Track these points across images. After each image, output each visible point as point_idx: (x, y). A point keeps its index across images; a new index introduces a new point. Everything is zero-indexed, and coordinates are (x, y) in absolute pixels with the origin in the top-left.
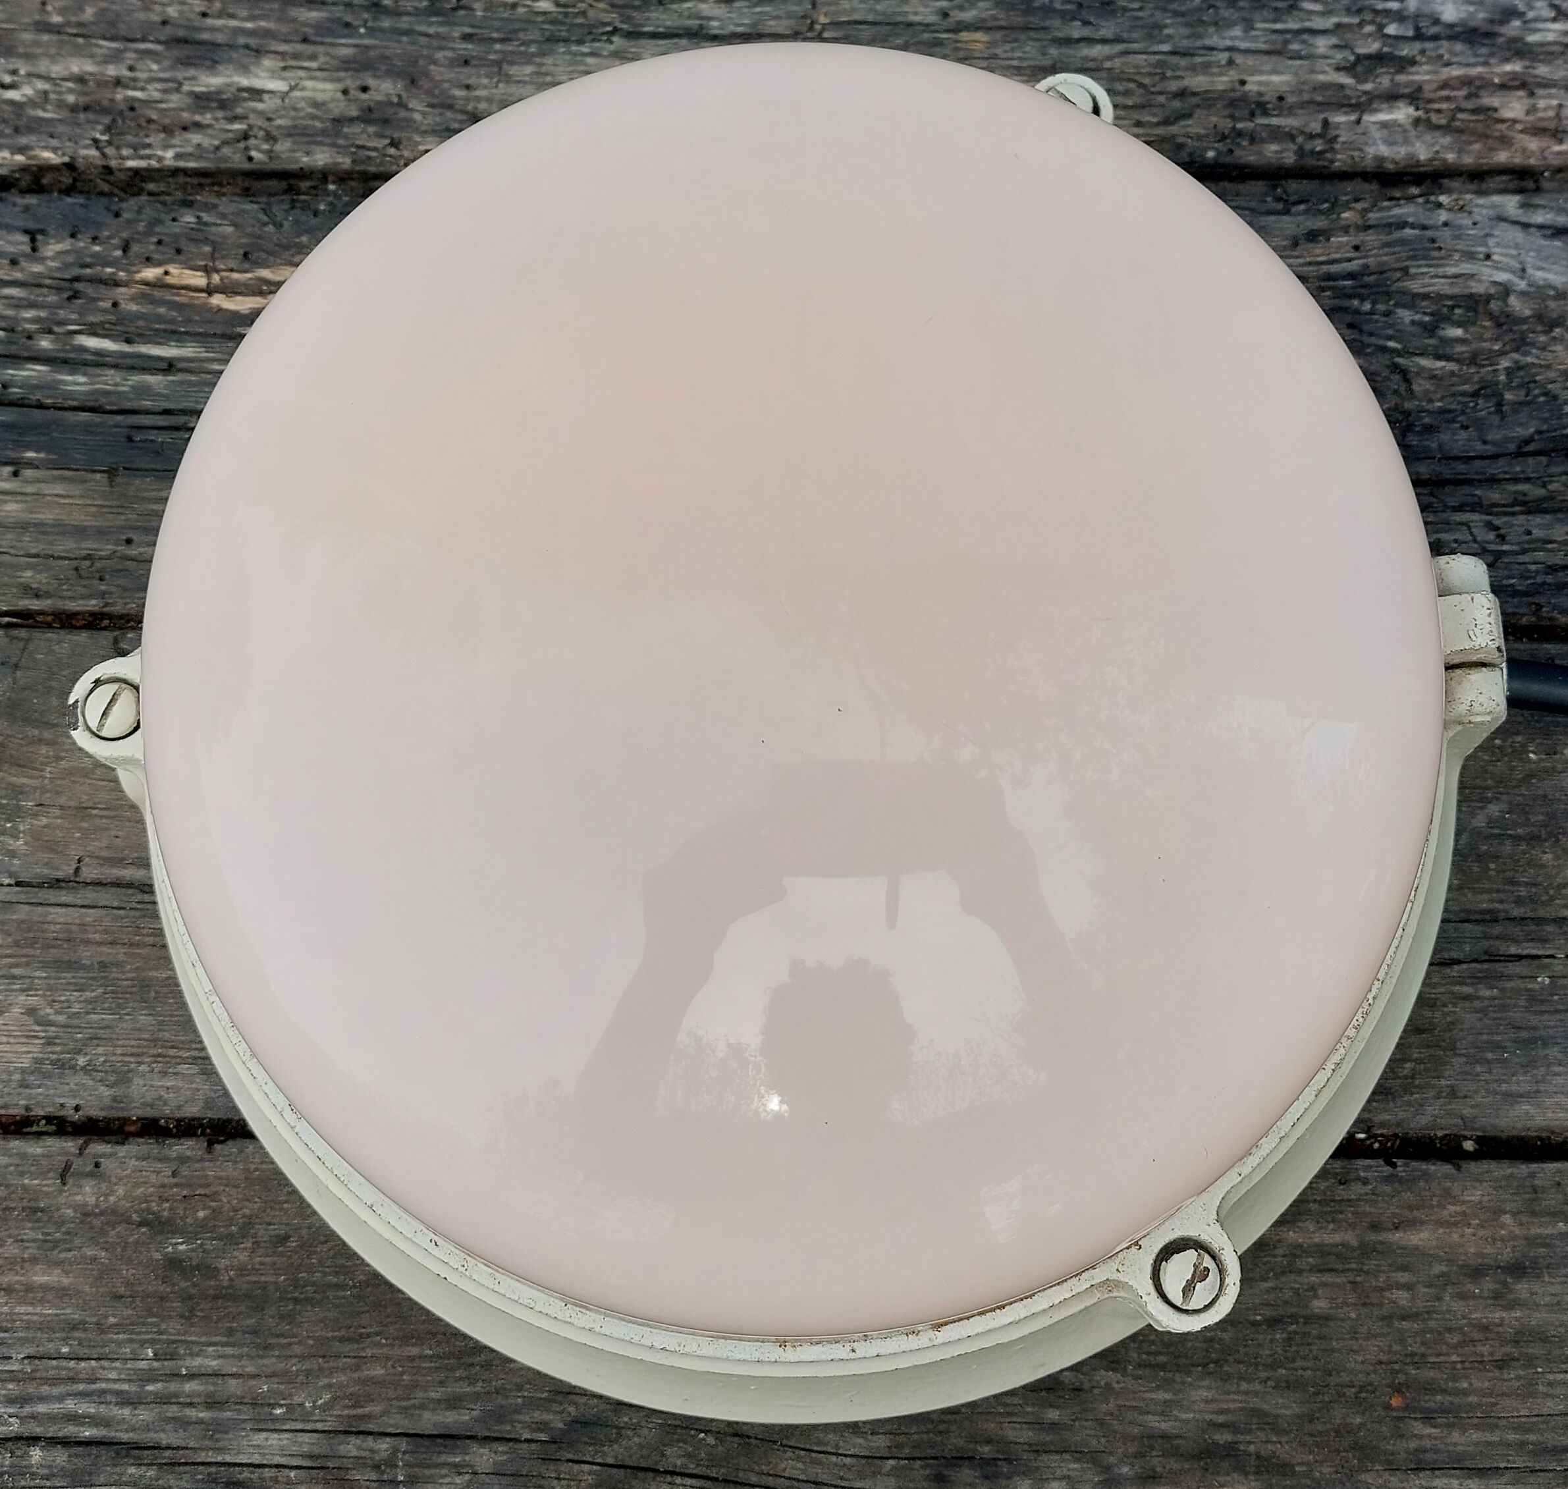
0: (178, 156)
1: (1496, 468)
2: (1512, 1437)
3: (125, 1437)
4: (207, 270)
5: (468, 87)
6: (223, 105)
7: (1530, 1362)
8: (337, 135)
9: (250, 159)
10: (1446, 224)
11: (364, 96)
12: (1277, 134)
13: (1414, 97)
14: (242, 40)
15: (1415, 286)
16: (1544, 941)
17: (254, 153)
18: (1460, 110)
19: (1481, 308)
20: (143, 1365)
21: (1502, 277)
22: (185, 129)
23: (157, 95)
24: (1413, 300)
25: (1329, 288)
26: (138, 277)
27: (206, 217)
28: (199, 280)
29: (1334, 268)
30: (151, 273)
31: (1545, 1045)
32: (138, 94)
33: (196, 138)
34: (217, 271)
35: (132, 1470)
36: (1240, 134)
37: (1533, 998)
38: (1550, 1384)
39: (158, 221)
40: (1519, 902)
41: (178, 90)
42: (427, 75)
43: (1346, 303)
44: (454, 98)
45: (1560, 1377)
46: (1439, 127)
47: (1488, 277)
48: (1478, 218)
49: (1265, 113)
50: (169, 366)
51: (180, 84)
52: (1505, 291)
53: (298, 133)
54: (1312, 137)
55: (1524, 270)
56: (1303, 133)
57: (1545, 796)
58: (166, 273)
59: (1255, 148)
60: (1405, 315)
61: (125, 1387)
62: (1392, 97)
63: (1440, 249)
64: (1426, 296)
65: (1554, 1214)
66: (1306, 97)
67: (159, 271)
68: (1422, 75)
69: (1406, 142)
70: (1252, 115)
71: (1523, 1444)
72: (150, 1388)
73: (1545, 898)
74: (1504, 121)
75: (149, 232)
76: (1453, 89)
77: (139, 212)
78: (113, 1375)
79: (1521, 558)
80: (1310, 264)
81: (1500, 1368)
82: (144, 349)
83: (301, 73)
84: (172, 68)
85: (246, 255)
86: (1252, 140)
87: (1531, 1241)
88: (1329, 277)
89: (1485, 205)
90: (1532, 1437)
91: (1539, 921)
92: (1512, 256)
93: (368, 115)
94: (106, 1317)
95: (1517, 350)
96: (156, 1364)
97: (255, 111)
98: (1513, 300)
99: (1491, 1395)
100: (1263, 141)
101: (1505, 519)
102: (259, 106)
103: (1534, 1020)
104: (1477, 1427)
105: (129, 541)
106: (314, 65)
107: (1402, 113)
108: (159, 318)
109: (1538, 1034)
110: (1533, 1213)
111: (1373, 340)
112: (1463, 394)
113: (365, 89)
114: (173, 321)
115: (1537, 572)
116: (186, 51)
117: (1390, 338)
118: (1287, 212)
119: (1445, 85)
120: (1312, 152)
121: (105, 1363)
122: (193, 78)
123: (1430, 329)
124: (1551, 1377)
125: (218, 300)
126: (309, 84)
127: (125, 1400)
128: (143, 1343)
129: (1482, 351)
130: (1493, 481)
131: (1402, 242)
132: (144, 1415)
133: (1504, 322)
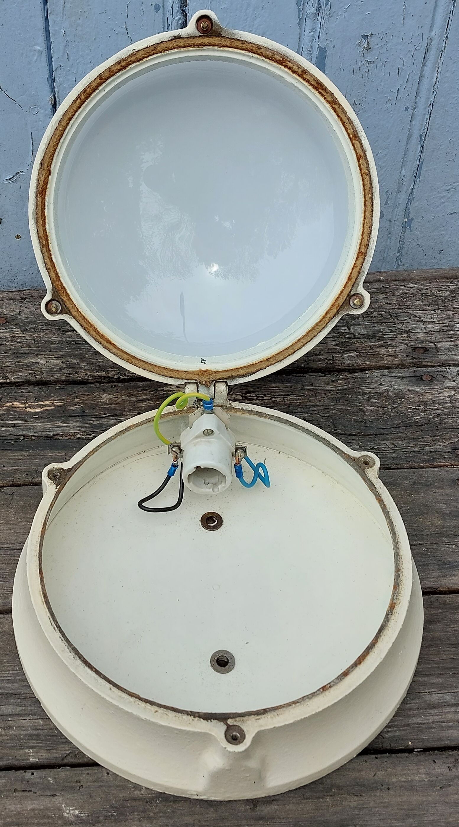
0: (15, 378)
1: (391, 431)
2: (435, 665)
3: (10, 692)
4: (24, 403)
5: (97, 359)
6: (28, 367)
7: (437, 646)
8: (61, 371)
9: (36, 378)
10: (369, 377)
11: (68, 363)
12: (320, 360)
13: (356, 350)
14: (32, 352)
15: (363, 391)
16: (423, 540)
17: (37, 377)
18: (369, 353)
19: (381, 395)
20: (15, 672)
21: (386, 388)
22: (17, 372)
23: (9, 365)
24: (363, 394)
25: (339, 392)
26: (4, 406)
27: (24, 391)
28: (23, 406)
29: (340, 388)
30: (8, 405)
31: (428, 566)
32: (4, 365)
33: (21, 374)
34: (28, 403)
35: (13, 701)
36: (310, 360)
37: (422, 554)
38: (444, 651)
39: (10, 393)
40: (414, 531)
41: (15, 364)
42: (85, 357)
43: (344, 396)
44: (93, 362)
45: (446, 649)
46: (364, 356)
47: (381, 388)
48: (377, 375)
49: (316, 355)
50: (15, 425)
51: (15, 363)
52: (387, 391)
53: (50, 372)
54: (330, 360)
55: (392, 386)
56: (327, 359)
57: (418, 505)
58: (13, 404)
59: (314, 363)
60: (361, 398)
61: (10, 678)
62: (350, 351)
63: (368, 382)
64: (366, 393)
65: (437, 608)
66: (327, 351)
67: (11, 404)
68: (357, 345)
69: (355, 360)
70: (313, 355)
71: (439, 667)
72: (18, 678)
73: (422, 530)
74: (381, 354)
75: (8, 395)
76: (366, 348)
77: (5, 391)
78: (6, 675)
79: (402, 451)
80: (333, 387)
81: (429, 648)
82: (7, 422)
83: (50, 359)
84: (13, 359)
85: (36, 399)
86: (313, 361)
87: (432, 614)
88: (339, 390)
89: (378, 373)
90: (441, 665)
91: (422, 535)
92: (388, 383)
93: (69, 367)
94: (3, 660)
95: (393, 404)
96: (19, 672)
97: (37, 367)
98: (389, 393)
99: (427, 655)
100: (316, 361)
101: (396, 442)
102: (38, 366)
103: (423, 560)
104: (424, 664)
105: (4, 466)
106: (54, 357)
107: (353, 354)
108: (11, 415)
109: (425, 563)
110: (431, 607)
111: (353, 403)
112: (380, 414)
113: (68, 361)
114: (15, 415)
115: (407, 453)
116: (16, 355)
117: (357, 403)
118: (326, 376)
119: (364, 347)
120: (330, 364)
121: (3, 672)
122: (19, 361)
123: (368, 400)
124: (444, 649)
125: (28, 410)
126: (52, 361)
127: (9, 681)
128: (15, 666)
129: (383, 404)
130: (391, 433)
131: (358, 381)
132: (16, 685)
133: (388, 398)
